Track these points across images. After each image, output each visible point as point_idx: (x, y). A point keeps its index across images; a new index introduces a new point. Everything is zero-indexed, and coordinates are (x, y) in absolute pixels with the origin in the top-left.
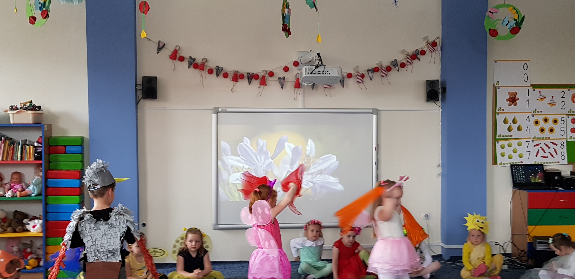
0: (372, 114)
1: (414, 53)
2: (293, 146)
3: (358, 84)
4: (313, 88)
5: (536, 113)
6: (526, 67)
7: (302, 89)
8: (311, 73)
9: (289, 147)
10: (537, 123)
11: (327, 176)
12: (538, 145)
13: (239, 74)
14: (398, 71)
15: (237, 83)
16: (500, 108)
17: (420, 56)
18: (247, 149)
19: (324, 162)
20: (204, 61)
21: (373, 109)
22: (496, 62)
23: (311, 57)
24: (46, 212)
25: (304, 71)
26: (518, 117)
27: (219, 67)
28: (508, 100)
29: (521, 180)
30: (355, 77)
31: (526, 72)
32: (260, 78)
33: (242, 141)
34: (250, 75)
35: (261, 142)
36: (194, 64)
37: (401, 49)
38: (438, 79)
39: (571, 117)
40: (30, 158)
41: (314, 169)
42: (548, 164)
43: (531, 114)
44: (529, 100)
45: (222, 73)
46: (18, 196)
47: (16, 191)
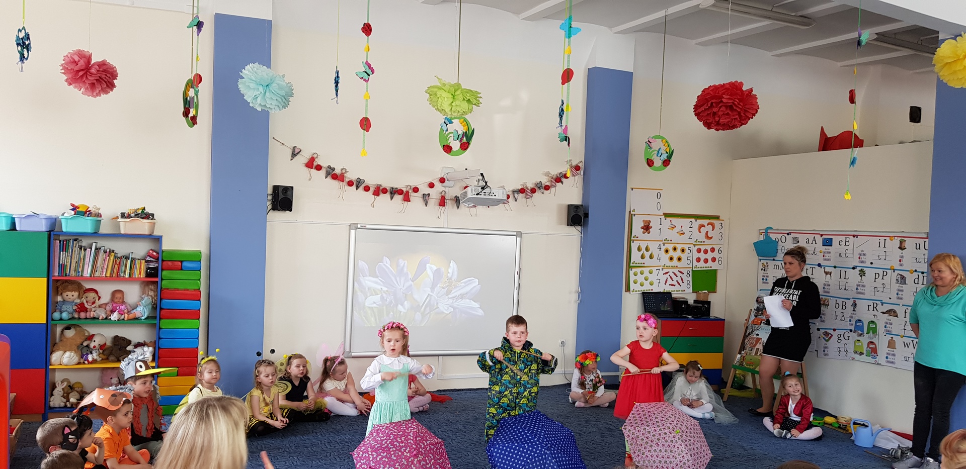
0: (516, 237)
1: (558, 175)
2: (435, 268)
3: (503, 205)
5: (667, 242)
6: (659, 196)
7: (446, 207)
8: (477, 194)
9: (430, 268)
10: (667, 251)
11: (468, 300)
12: (667, 273)
13: (381, 188)
14: (543, 193)
16: (635, 235)
17: (564, 180)
18: (387, 270)
19: (465, 286)
20: (343, 171)
21: (516, 231)
22: (632, 189)
24: (157, 339)
25: (470, 192)
26: (651, 245)
27: (360, 180)
28: (642, 228)
31: (659, 201)
32: (404, 193)
33: (382, 262)
34: (393, 190)
35: (402, 262)
36: (335, 176)
37: (546, 172)
38: (581, 204)
39: (697, 247)
40: (140, 274)
41: (456, 293)
42: (675, 292)
43: (662, 242)
44: (662, 229)
45: (363, 185)
46: (126, 319)
47: (122, 313)
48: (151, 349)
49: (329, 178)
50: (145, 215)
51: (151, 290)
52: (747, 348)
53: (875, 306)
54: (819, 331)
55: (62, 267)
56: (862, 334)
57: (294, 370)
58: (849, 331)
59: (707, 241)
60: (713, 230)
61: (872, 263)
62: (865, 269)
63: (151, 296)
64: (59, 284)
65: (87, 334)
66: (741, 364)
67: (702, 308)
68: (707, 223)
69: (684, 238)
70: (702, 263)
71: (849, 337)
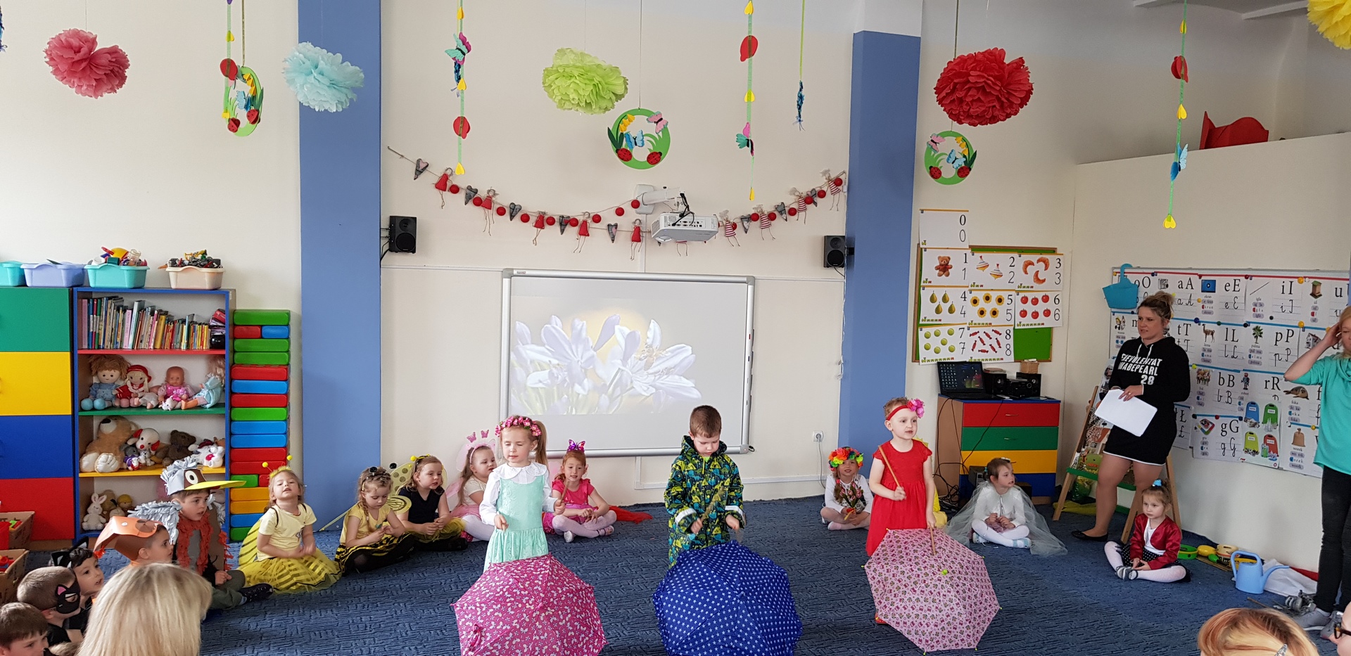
0: (747, 285)
1: (809, 193)
2: (627, 331)
3: (727, 238)
5: (975, 288)
6: (963, 220)
7: (644, 243)
8: (674, 225)
9: (621, 331)
10: (975, 302)
11: (677, 377)
12: (976, 333)
13: (546, 217)
14: (786, 220)
15: (543, 230)
16: (927, 279)
17: (817, 200)
18: (557, 335)
19: (672, 357)
20: (491, 194)
21: (745, 276)
22: (922, 212)
23: (666, 198)
24: (230, 434)
25: (663, 221)
26: (951, 294)
27: (515, 206)
28: (937, 268)
29: (951, 385)
30: (723, 228)
31: (963, 227)
32: (579, 224)
33: (549, 323)
34: (563, 220)
35: (579, 324)
36: (474, 198)
37: (792, 188)
38: (843, 234)
39: (1022, 295)
40: (202, 344)
41: (658, 366)
42: (989, 362)
43: (968, 289)
44: (966, 269)
45: (520, 214)
46: (183, 408)
47: (178, 399)
48: (220, 449)
49: (471, 204)
50: (207, 262)
51: (220, 367)
52: (1090, 444)
53: (1276, 382)
54: (1196, 418)
55: (93, 337)
56: (1256, 424)
57: (424, 479)
58: (1238, 419)
59: (1037, 286)
60: (1046, 269)
61: (1271, 318)
62: (1262, 327)
63: (220, 375)
64: (92, 360)
65: (133, 428)
66: (1080, 467)
67: (1029, 385)
68: (1037, 259)
69: (1002, 283)
70: (1029, 319)
71: (1238, 428)
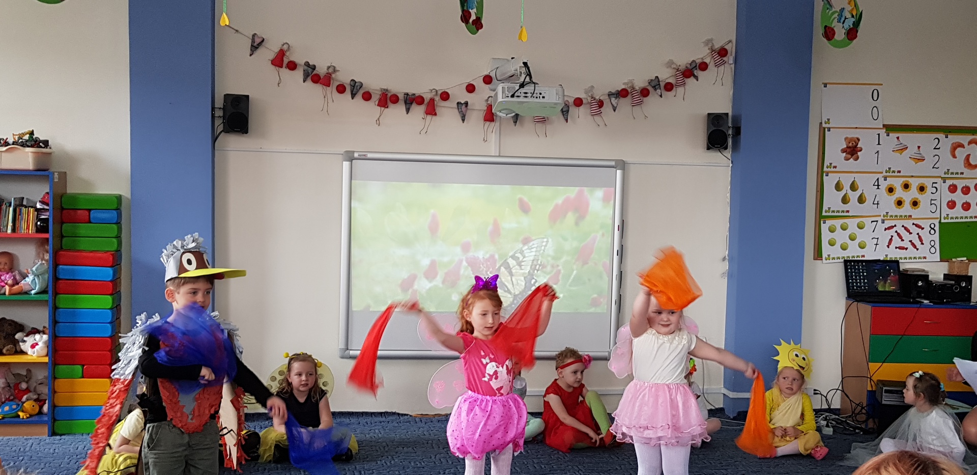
0: (615, 169)
1: (689, 66)
3: (590, 117)
4: (515, 122)
5: (891, 174)
6: (875, 95)
7: (497, 124)
8: (513, 96)
10: (891, 190)
12: (891, 227)
13: (389, 95)
14: (661, 96)
15: (386, 109)
16: (831, 164)
17: (697, 72)
20: (331, 70)
21: (616, 161)
22: (825, 86)
23: (513, 69)
24: (54, 322)
25: (501, 92)
26: (860, 179)
27: (356, 82)
29: (861, 287)
30: (588, 106)
31: (875, 103)
32: (426, 102)
34: (408, 98)
36: (312, 75)
37: (667, 60)
38: (728, 110)
39: (949, 182)
40: (28, 228)
42: (908, 261)
43: (882, 175)
44: (880, 152)
45: (361, 92)
46: (8, 293)
47: (3, 284)
49: (309, 82)
50: (34, 142)
51: (47, 252)
59: (968, 172)
63: (46, 261)
67: (957, 288)
68: (969, 139)
69: (924, 168)
70: (958, 210)
